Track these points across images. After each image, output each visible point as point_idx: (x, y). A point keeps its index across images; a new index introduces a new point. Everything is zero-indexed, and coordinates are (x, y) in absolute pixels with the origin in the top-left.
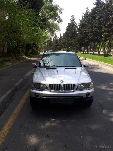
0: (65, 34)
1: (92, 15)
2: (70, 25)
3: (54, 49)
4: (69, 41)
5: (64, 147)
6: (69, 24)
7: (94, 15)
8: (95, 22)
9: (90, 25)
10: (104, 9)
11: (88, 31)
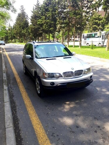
0: (15, 25)
1: (45, 7)
2: (19, 15)
3: (4, 40)
4: (21, 31)
8: (48, 14)
9: (44, 17)
11: (42, 22)
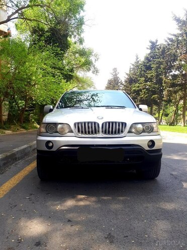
1: (145, 63)
5: (106, 238)
6: (109, 81)
7: (148, 63)
8: (150, 73)
9: (143, 79)
10: (163, 52)
11: (140, 87)
